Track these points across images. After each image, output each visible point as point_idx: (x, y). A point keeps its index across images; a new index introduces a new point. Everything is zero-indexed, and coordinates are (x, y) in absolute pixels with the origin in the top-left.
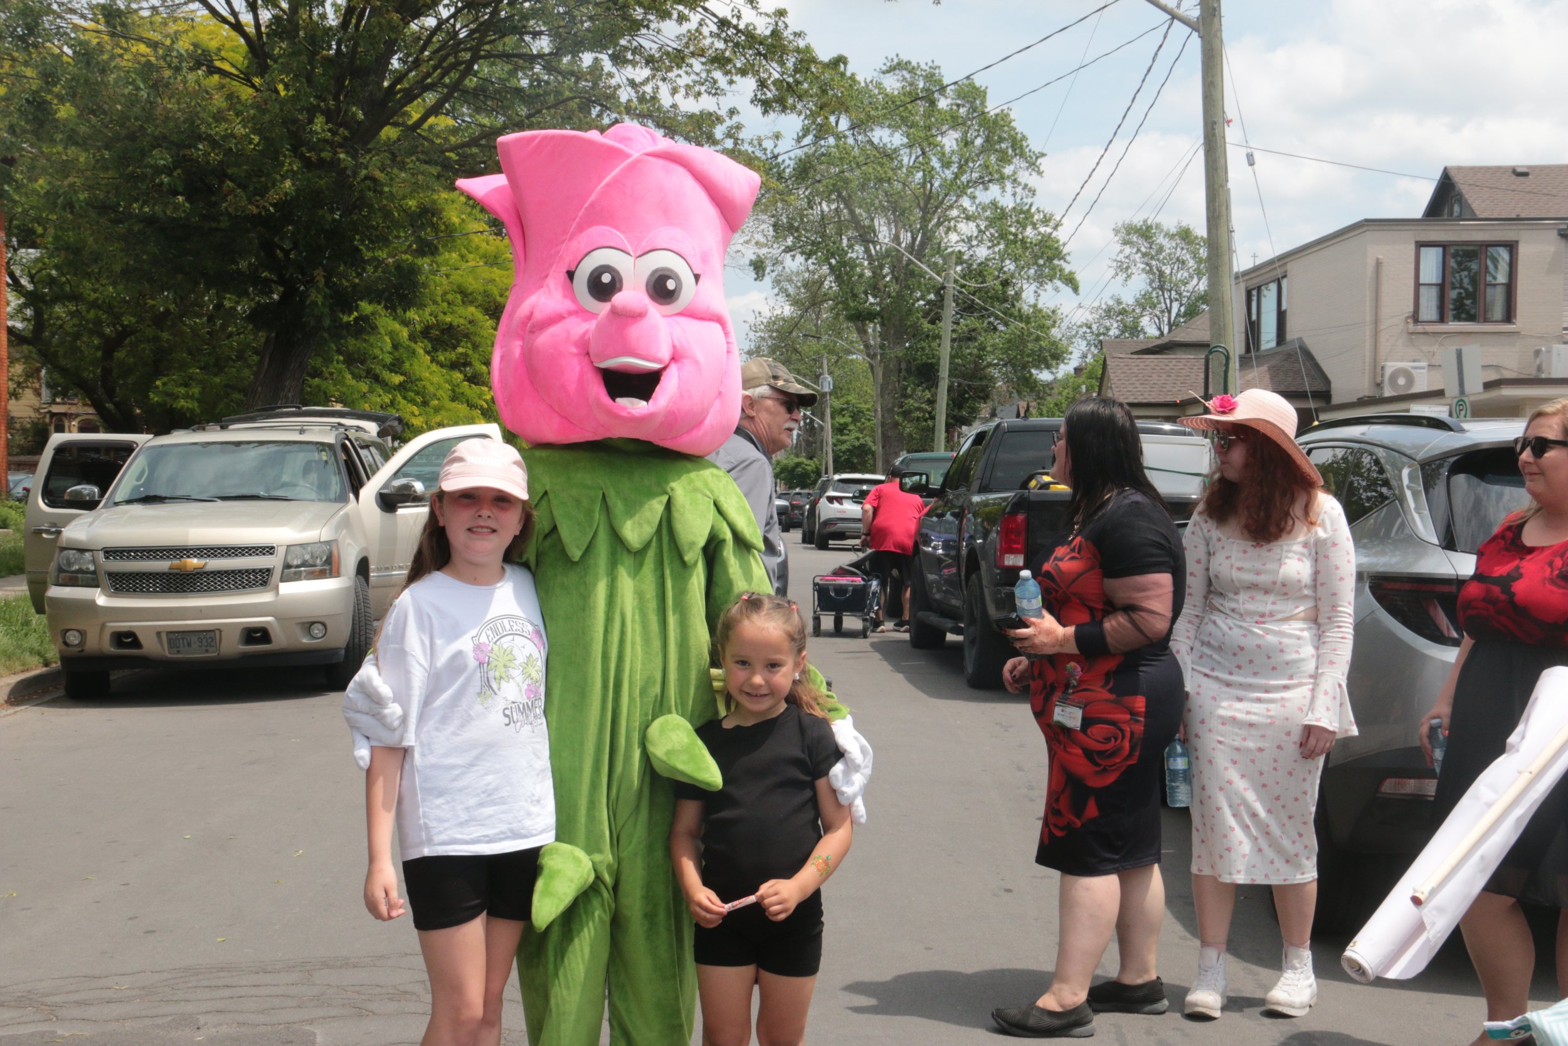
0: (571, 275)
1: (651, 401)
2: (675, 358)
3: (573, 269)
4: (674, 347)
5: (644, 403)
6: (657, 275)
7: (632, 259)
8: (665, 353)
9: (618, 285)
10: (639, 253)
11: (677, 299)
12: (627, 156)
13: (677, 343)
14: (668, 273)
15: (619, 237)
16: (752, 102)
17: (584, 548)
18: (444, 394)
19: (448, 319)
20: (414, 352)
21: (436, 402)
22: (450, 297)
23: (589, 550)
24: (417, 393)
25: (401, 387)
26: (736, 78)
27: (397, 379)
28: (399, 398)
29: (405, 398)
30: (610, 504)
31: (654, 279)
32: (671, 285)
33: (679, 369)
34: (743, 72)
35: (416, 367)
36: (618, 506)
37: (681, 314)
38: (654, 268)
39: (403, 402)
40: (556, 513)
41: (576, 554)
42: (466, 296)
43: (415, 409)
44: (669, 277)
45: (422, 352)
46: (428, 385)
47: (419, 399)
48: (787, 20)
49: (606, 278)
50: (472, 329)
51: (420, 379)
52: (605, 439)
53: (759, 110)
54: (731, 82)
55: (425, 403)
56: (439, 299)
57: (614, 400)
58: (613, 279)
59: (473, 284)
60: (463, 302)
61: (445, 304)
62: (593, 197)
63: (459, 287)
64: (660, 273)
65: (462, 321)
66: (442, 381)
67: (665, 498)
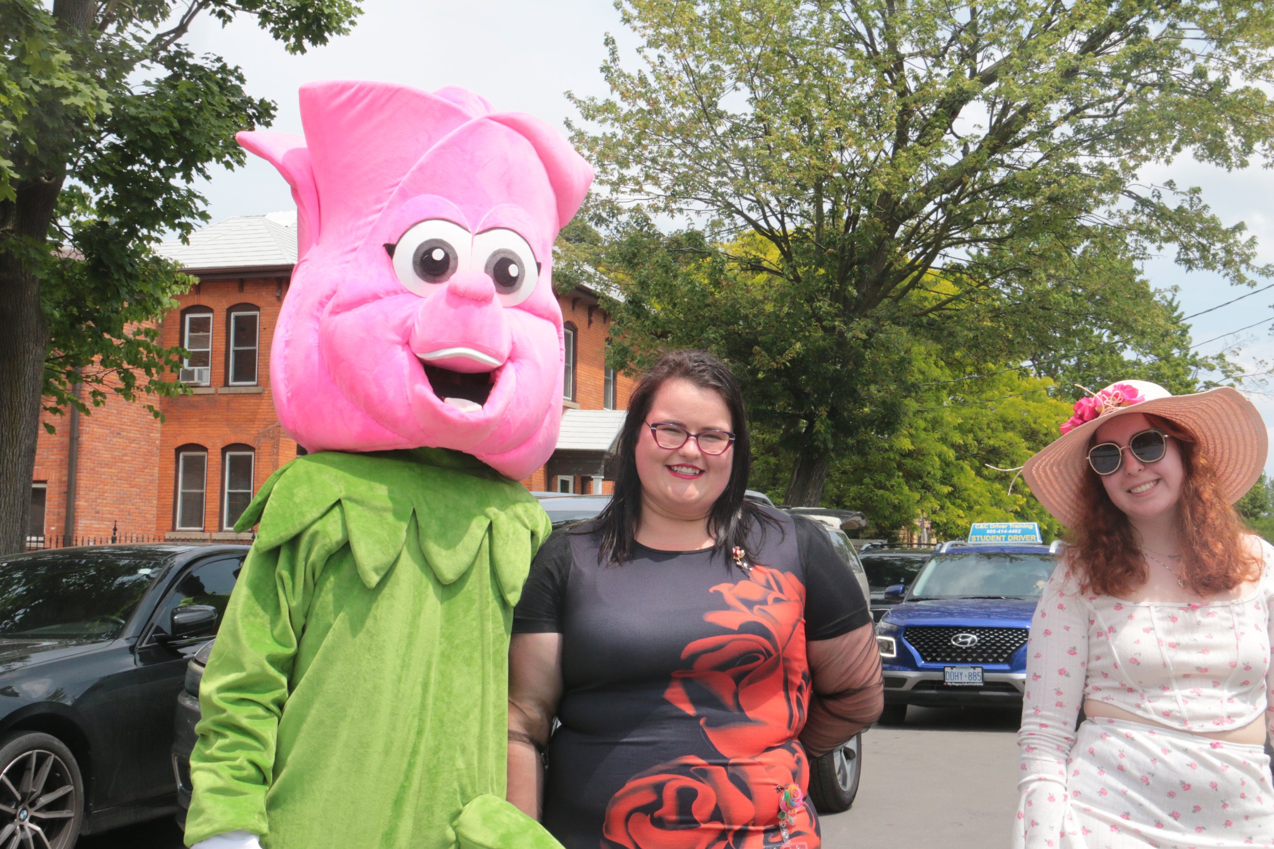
0: (390, 249)
1: (486, 405)
2: (511, 358)
3: (393, 242)
4: (513, 343)
5: (476, 407)
6: (498, 258)
7: (470, 236)
8: (505, 350)
9: (452, 264)
10: (478, 230)
11: (518, 288)
12: (467, 118)
13: (516, 340)
14: (510, 257)
15: (452, 209)
16: (1176, 261)
17: (383, 573)
18: (986, 500)
19: (991, 442)
20: (962, 468)
21: (978, 507)
22: (993, 425)
23: (388, 573)
24: (964, 500)
25: (950, 495)
26: (1163, 244)
27: (946, 489)
28: (948, 504)
29: (953, 504)
30: (422, 523)
31: (495, 262)
32: (513, 270)
33: (517, 371)
34: (1167, 240)
35: (963, 480)
36: (430, 525)
37: (519, 307)
38: (496, 248)
39: (952, 507)
40: (352, 526)
41: (373, 579)
42: (1008, 425)
43: (961, 512)
44: (511, 262)
45: (968, 468)
46: (972, 493)
47: (965, 505)
48: (1200, 196)
49: (438, 255)
50: (1011, 450)
51: (966, 490)
52: (421, 448)
53: (1183, 268)
54: (1160, 248)
55: (970, 508)
56: (985, 427)
57: (443, 400)
58: (447, 256)
59: (1012, 415)
60: (1005, 428)
61: (989, 431)
62: (422, 159)
63: (1002, 417)
64: (502, 255)
65: (1002, 443)
66: (984, 491)
67: (486, 524)
